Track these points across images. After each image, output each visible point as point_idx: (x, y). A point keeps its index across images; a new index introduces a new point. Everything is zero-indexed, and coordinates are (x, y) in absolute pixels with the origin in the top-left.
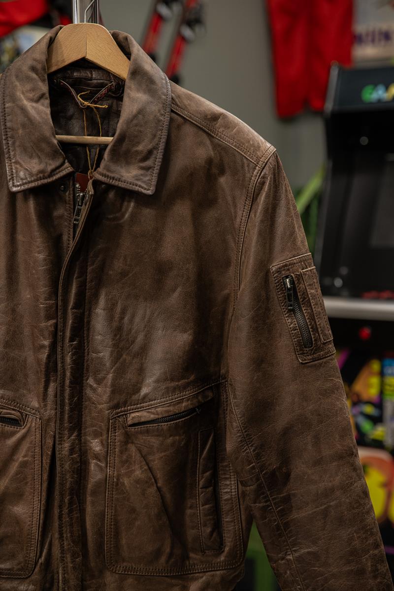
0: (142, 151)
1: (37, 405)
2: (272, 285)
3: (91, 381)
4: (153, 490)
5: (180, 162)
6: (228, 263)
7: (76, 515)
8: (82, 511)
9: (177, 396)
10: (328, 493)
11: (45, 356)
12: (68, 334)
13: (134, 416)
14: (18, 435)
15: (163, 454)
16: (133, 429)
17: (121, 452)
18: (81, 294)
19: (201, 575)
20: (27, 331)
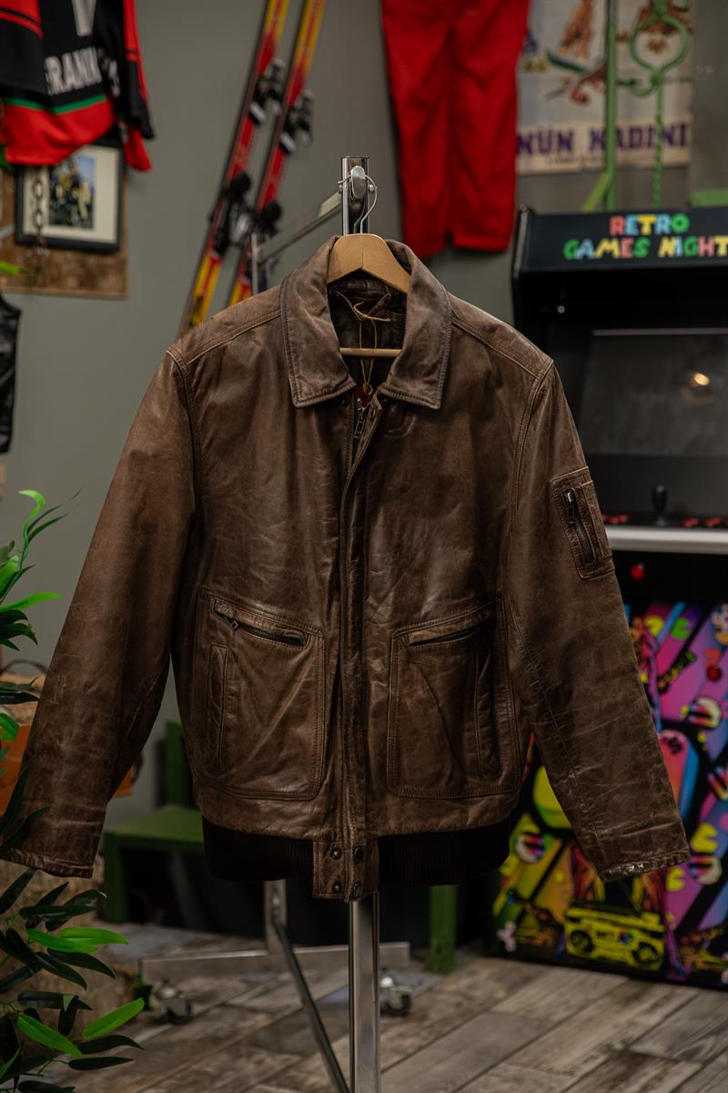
0: (427, 365)
1: (319, 624)
2: (552, 500)
3: (371, 600)
4: (434, 710)
5: (460, 375)
6: (505, 478)
7: (360, 736)
8: (365, 733)
9: (458, 614)
10: (611, 709)
11: (329, 573)
12: (350, 551)
13: (415, 635)
14: (301, 655)
15: (445, 673)
16: (414, 648)
17: (403, 672)
18: (361, 512)
19: (480, 799)
20: (308, 549)
